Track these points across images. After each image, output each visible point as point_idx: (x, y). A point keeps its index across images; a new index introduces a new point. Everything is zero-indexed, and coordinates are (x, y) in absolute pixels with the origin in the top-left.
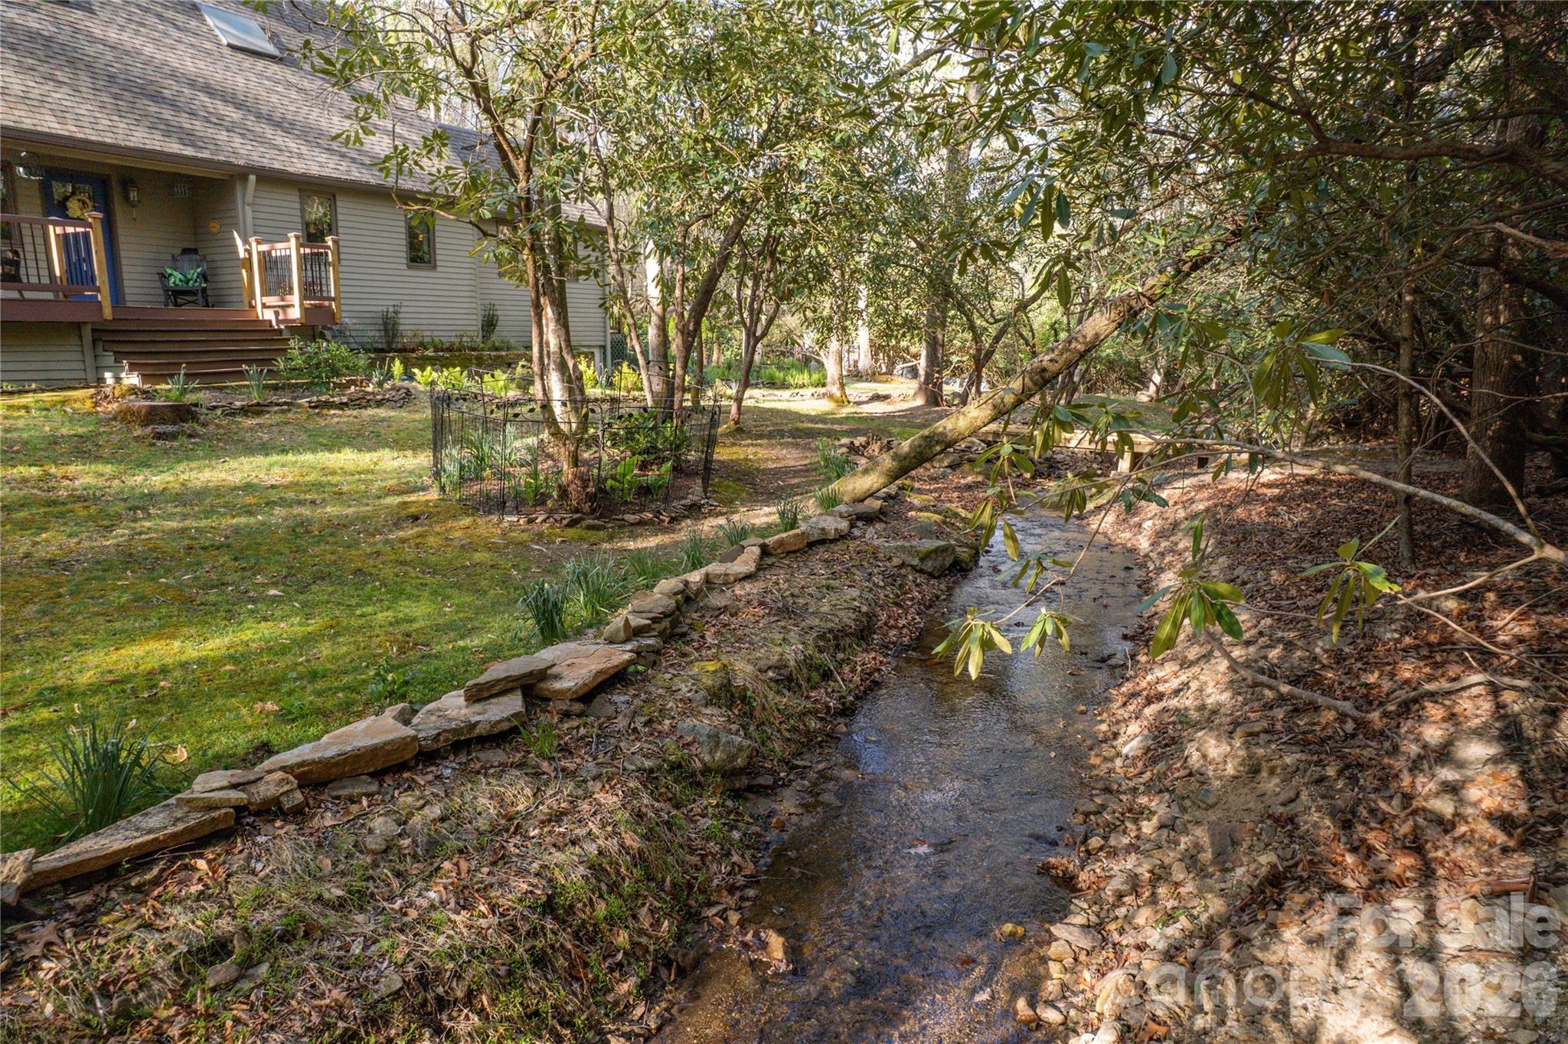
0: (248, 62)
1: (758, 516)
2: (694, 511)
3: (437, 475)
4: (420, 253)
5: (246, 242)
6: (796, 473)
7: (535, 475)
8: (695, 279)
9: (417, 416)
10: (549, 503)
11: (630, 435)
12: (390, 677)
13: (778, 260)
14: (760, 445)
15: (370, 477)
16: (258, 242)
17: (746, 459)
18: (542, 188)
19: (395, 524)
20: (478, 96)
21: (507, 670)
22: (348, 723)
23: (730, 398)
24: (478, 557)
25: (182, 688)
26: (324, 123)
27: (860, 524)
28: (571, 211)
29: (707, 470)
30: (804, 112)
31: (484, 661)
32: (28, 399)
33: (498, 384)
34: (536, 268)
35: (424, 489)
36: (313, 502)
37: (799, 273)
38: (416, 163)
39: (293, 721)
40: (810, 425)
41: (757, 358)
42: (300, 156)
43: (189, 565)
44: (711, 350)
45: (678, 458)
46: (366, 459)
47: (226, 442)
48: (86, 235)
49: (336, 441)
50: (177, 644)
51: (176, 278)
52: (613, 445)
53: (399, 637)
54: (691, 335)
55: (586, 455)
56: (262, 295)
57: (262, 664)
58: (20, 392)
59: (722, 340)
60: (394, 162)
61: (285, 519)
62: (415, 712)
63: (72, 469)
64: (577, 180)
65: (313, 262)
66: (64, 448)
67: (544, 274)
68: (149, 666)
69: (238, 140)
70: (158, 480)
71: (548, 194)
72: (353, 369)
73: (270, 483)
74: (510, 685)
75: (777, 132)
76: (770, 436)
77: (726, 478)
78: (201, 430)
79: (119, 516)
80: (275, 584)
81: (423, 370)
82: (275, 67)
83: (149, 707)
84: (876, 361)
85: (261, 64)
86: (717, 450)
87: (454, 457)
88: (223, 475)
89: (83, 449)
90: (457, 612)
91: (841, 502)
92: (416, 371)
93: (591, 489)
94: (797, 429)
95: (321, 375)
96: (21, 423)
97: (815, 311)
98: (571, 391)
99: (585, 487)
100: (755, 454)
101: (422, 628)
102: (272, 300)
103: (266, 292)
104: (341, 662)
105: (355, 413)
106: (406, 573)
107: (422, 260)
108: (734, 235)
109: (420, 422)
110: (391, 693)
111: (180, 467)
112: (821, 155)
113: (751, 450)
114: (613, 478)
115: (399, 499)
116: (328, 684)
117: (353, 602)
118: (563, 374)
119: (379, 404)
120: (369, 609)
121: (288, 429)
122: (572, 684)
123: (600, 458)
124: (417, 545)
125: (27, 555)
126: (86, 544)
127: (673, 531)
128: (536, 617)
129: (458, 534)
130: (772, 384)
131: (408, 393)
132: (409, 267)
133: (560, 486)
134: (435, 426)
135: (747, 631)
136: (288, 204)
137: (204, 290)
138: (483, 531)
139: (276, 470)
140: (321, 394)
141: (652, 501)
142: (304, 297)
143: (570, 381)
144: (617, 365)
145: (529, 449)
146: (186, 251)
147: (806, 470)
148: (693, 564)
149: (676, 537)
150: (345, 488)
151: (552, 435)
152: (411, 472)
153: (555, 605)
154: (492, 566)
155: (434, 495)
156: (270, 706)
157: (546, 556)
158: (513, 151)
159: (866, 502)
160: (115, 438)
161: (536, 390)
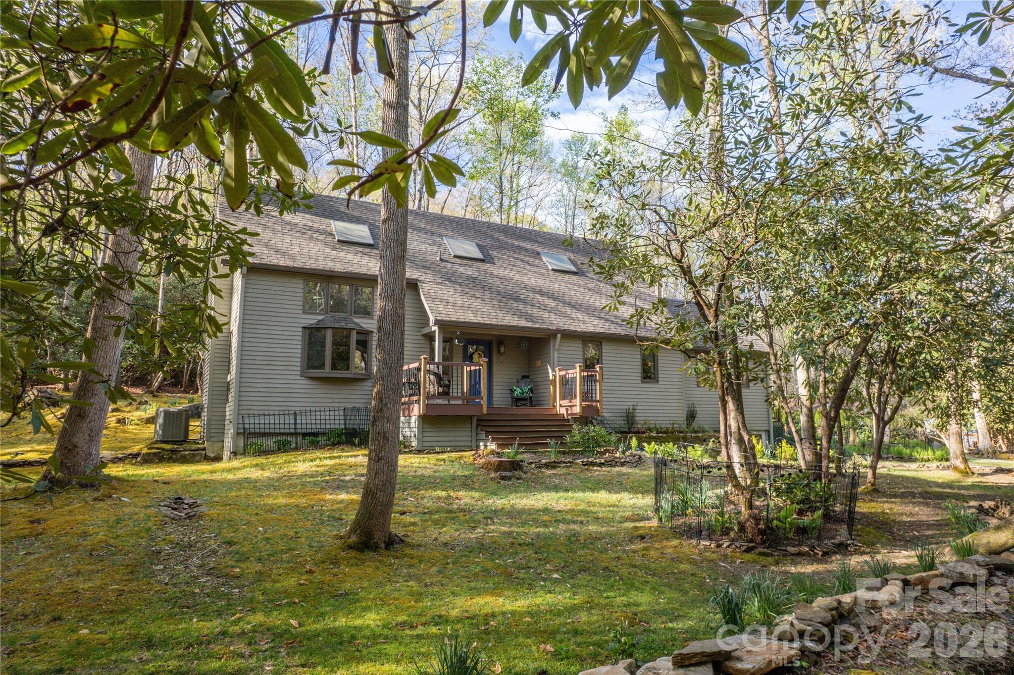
0: (561, 276)
1: (898, 557)
2: (842, 548)
3: (657, 510)
4: (649, 374)
5: (553, 370)
6: (930, 526)
7: (722, 514)
8: (833, 382)
9: (645, 473)
10: (732, 534)
11: (789, 490)
12: (623, 640)
13: (899, 366)
14: (894, 502)
15: (616, 509)
16: (560, 370)
17: (883, 513)
18: (725, 328)
19: (630, 541)
20: (685, 275)
21: (702, 647)
22: (595, 667)
23: (865, 467)
24: (684, 567)
25: (502, 627)
26: (597, 304)
27: (999, 574)
28: (745, 341)
29: (851, 519)
30: (910, 261)
31: (686, 640)
32: (445, 456)
33: (696, 453)
34: (722, 375)
35: (648, 519)
36: (581, 522)
37: (917, 373)
38: (648, 318)
39: (562, 660)
40: (938, 489)
41: (886, 439)
42: (584, 322)
43: (511, 554)
44: (848, 433)
45: (827, 508)
46: (614, 498)
47: (536, 484)
48: (480, 370)
49: (596, 487)
50: (501, 600)
51: (517, 393)
52: (777, 496)
53: (630, 615)
54: (832, 421)
55: (758, 503)
56: (560, 399)
57: (546, 620)
58: (442, 452)
59: (856, 427)
60: (635, 319)
61: (565, 531)
62: (638, 667)
63: (460, 493)
64: (747, 322)
65: (588, 380)
66: (457, 483)
67: (728, 380)
68: (486, 611)
69: (553, 316)
70: (499, 502)
71: (729, 330)
72: (608, 443)
73: (557, 509)
74: (704, 659)
75: (889, 276)
76: (903, 496)
77: (868, 526)
78: (524, 476)
79: (479, 522)
80: (557, 571)
81: (649, 444)
82: (574, 277)
83: (484, 636)
84: (996, 442)
85: (567, 277)
86: (858, 504)
87: (668, 500)
88: (533, 502)
89: (467, 483)
90: (668, 603)
91: (977, 552)
92: (645, 444)
93: (762, 526)
94: (927, 492)
95: (590, 446)
96: (441, 468)
97: (934, 401)
98: (746, 458)
99: (757, 524)
100: (891, 509)
101: (645, 611)
102: (565, 403)
103: (562, 398)
104: (593, 626)
105: (608, 469)
106: (636, 573)
107: (650, 378)
108: (861, 350)
109: (647, 476)
110: (624, 651)
111: (511, 496)
112: (928, 288)
113: (886, 505)
114: (778, 519)
115: (632, 525)
116: (584, 640)
117: (602, 588)
118: (741, 447)
119: (622, 464)
120: (612, 594)
121: (570, 477)
122: (750, 666)
123: (768, 505)
124: (643, 556)
125: (436, 539)
126: (462, 536)
127: (826, 563)
128: (723, 612)
129: (670, 551)
130: (900, 458)
131: (640, 458)
132: (642, 382)
133: (739, 523)
134: (656, 479)
135: (896, 650)
136: (575, 349)
137: (531, 398)
138: (686, 550)
139: (562, 501)
140: (589, 457)
141: (807, 539)
142: (583, 400)
143: (745, 451)
144: (778, 442)
145: (718, 497)
146: (524, 377)
147: (939, 525)
148: (844, 589)
149: (828, 567)
150: (601, 515)
151: (734, 486)
152: (640, 508)
153: (737, 605)
154: (692, 575)
155: (654, 523)
156: (549, 648)
157: (730, 572)
158: (706, 305)
159: (1004, 555)
160: (481, 478)
161: (723, 457)
